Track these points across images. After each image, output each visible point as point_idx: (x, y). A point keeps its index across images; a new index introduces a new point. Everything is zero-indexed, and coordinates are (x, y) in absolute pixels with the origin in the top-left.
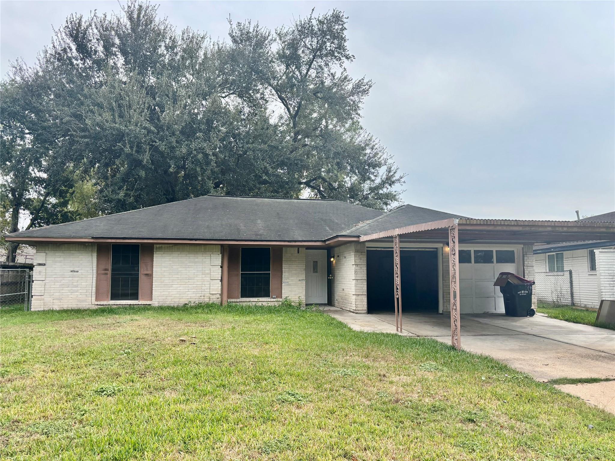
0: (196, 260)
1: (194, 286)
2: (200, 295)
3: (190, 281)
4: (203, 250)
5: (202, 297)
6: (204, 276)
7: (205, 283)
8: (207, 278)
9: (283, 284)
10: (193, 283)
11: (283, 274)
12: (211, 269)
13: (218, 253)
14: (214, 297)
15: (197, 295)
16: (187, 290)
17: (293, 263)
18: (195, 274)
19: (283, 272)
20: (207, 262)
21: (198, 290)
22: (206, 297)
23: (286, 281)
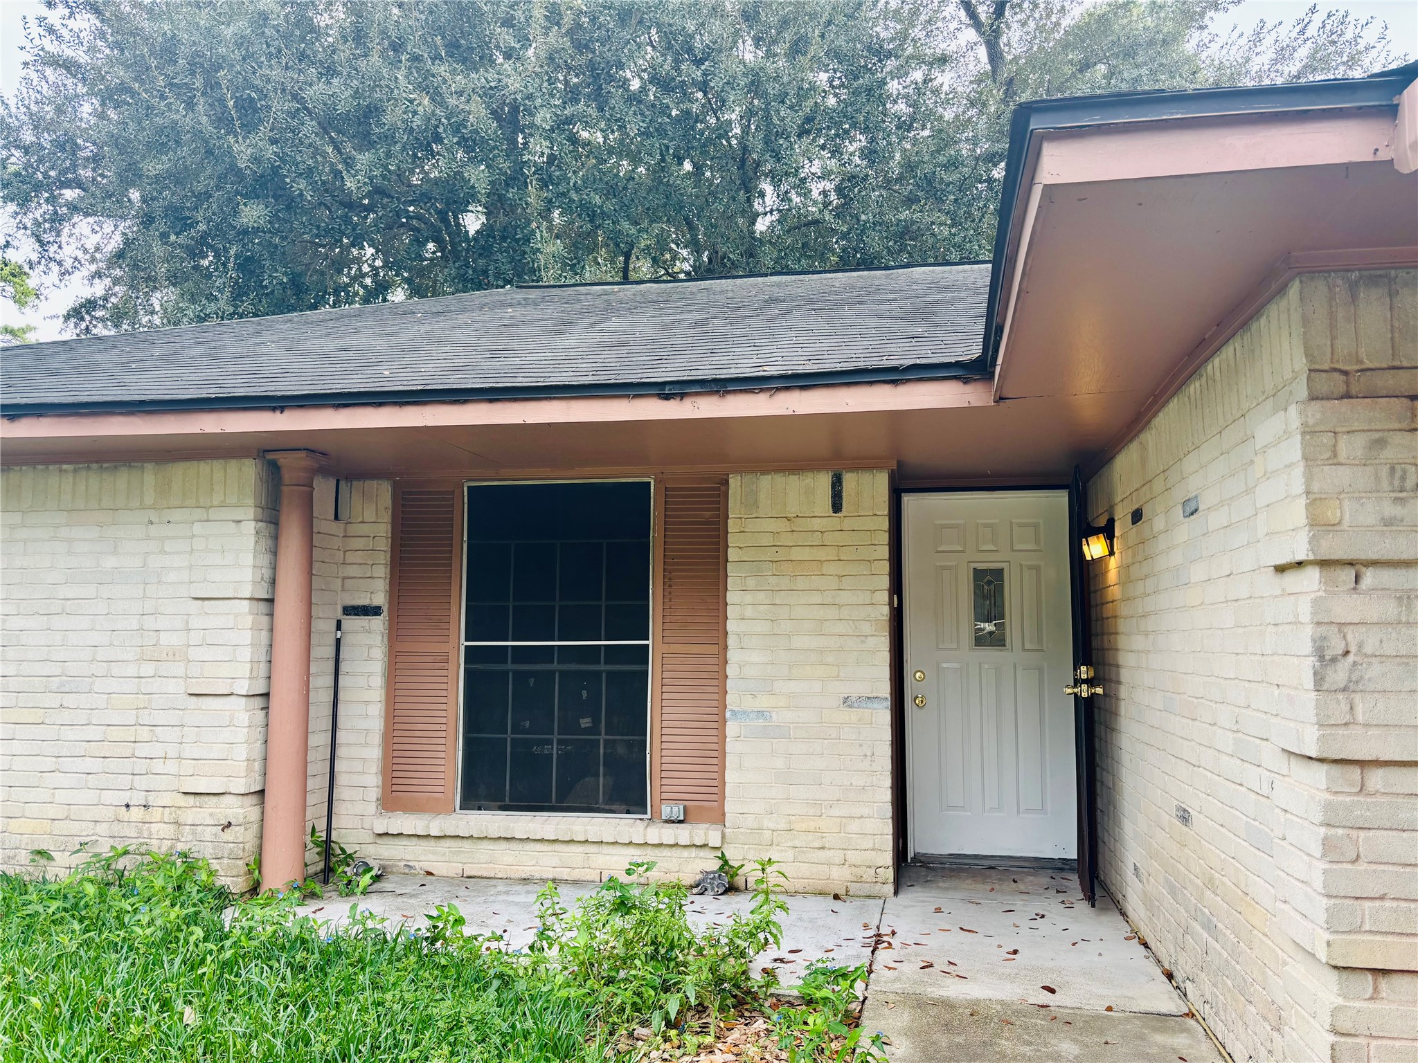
0: (110, 562)
1: (93, 733)
2: (125, 797)
3: (69, 700)
4: (149, 499)
5: (136, 814)
6: (148, 669)
7: (160, 717)
8: (172, 686)
9: (732, 729)
10: (82, 717)
11: (732, 655)
12: (195, 623)
13: (239, 514)
14: (207, 814)
15: (109, 797)
16: (49, 763)
17: (801, 583)
18: (102, 654)
19: (732, 641)
20: (172, 577)
21: (113, 765)
22: (156, 814)
23: (749, 703)
